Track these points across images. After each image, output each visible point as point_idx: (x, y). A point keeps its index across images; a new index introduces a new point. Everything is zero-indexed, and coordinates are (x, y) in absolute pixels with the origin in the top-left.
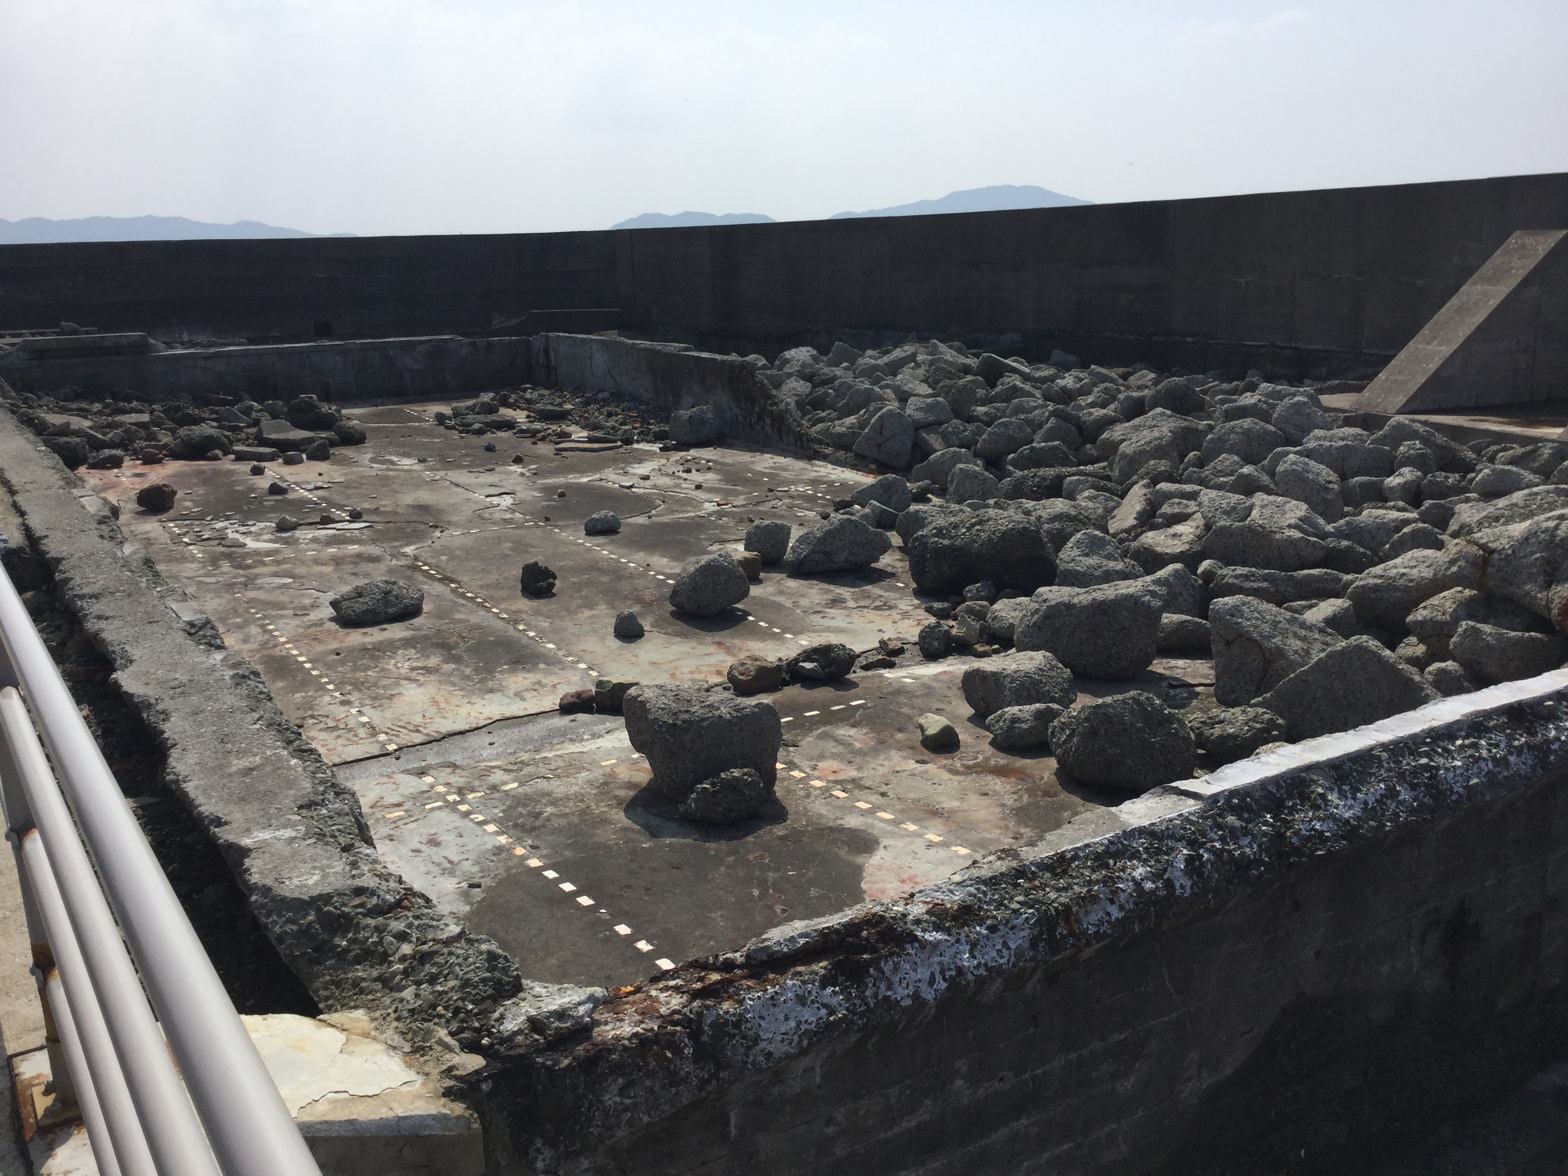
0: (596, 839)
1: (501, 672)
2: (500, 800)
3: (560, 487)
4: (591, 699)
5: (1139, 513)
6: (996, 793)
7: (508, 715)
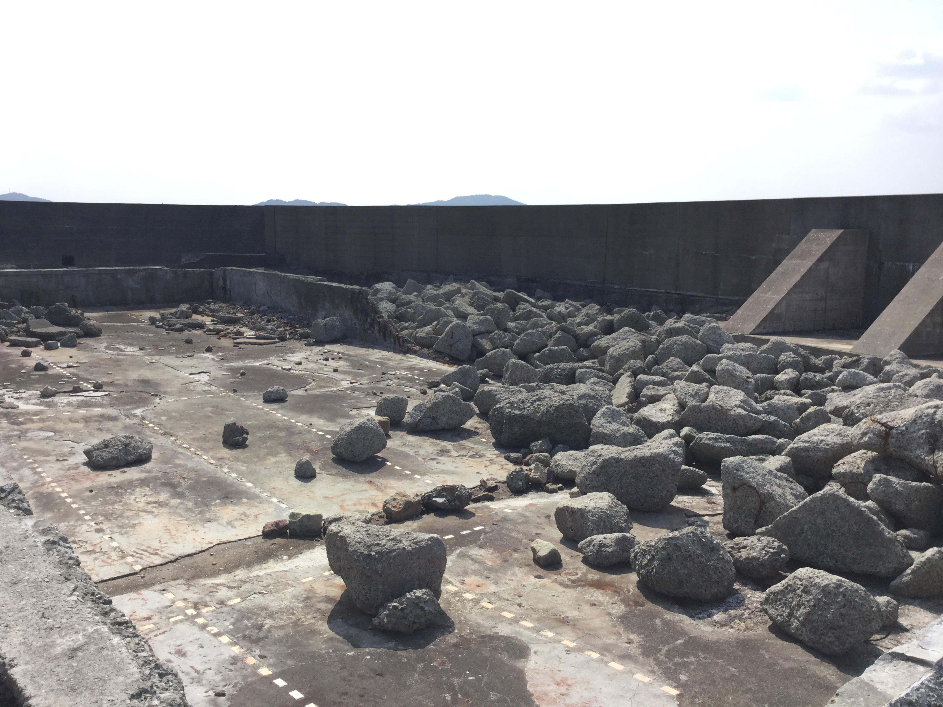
0: (310, 648)
1: (215, 505)
2: (228, 613)
3: (241, 368)
4: (287, 527)
5: (628, 394)
6: (601, 604)
7: (224, 540)
